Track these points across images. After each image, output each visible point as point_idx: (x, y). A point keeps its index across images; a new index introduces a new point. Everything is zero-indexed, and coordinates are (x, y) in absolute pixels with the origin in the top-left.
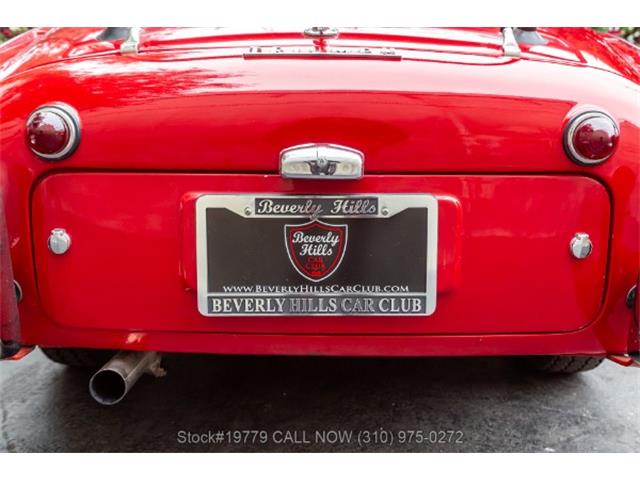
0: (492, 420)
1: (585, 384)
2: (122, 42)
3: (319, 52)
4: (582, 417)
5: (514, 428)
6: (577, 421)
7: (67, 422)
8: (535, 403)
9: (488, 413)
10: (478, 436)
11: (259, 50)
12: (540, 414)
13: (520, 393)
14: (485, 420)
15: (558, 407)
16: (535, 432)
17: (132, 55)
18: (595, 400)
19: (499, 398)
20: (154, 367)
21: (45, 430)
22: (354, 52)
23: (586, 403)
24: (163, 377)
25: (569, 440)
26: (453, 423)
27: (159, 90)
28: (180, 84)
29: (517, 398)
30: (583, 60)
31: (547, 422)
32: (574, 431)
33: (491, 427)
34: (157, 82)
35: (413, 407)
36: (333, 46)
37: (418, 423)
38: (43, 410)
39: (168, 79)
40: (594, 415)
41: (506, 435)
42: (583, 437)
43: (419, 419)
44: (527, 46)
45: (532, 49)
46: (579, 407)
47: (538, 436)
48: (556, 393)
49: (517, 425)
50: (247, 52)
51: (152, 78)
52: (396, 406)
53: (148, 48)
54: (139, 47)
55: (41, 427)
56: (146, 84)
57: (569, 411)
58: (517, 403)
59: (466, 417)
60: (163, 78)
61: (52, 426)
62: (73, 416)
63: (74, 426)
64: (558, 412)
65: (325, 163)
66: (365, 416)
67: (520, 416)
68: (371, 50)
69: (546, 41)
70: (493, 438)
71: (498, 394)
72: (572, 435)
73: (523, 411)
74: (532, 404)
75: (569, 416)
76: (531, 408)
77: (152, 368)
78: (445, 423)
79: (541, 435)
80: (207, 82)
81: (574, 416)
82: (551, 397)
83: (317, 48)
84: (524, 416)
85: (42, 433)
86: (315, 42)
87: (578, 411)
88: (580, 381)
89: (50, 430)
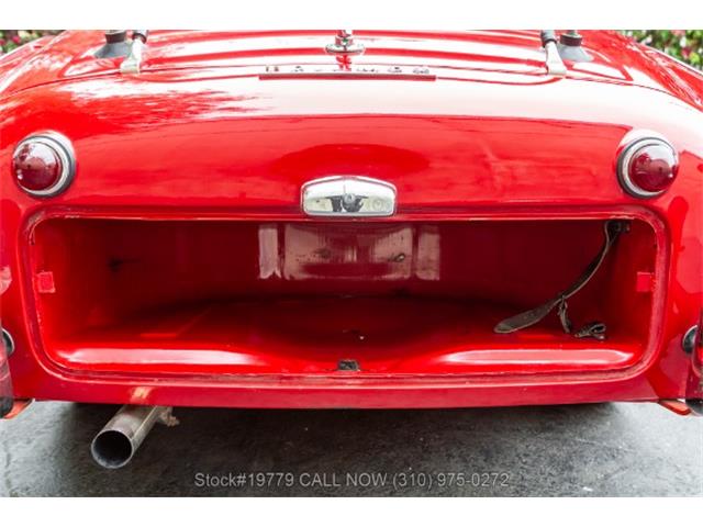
0: (526, 455)
1: (618, 412)
2: (122, 60)
3: (344, 71)
4: (618, 450)
5: (549, 464)
6: (613, 454)
7: (74, 467)
8: (568, 434)
9: (521, 448)
10: (512, 475)
11: (276, 70)
12: (576, 448)
13: (553, 424)
14: (518, 456)
15: (593, 438)
16: (571, 468)
17: (136, 75)
18: (629, 430)
19: (530, 429)
20: (165, 416)
21: (52, 476)
22: (383, 70)
23: (621, 434)
24: (176, 426)
25: (607, 477)
26: (485, 461)
27: (168, 115)
28: (192, 108)
29: (550, 429)
30: (629, 78)
31: (582, 457)
32: (611, 466)
33: (525, 463)
34: (166, 106)
35: (442, 442)
36: (358, 64)
37: (448, 460)
38: (49, 452)
39: (180, 101)
40: (630, 447)
41: (542, 474)
42: (621, 473)
43: (450, 456)
44: (572, 63)
45: (576, 66)
46: (614, 438)
47: (574, 474)
48: (589, 422)
49: (552, 461)
50: (263, 71)
51: (162, 100)
52: (424, 442)
53: (152, 67)
54: (141, 66)
55: (48, 472)
56: (156, 107)
57: (605, 444)
58: (549, 435)
59: (498, 453)
60: (174, 101)
61: (59, 471)
62: (82, 459)
63: (82, 471)
64: (593, 444)
65: (353, 199)
66: (392, 454)
67: (554, 451)
68: (401, 68)
69: (592, 58)
70: (527, 477)
71: (530, 425)
72: (609, 471)
73: (556, 444)
74: (566, 436)
75: (604, 448)
76: (566, 440)
77: (164, 417)
78: (476, 460)
79: (577, 472)
80: (221, 105)
81: (610, 449)
82: (584, 428)
83: (341, 67)
84: (559, 450)
85: (48, 479)
86: (338, 59)
87: (613, 443)
88: (612, 408)
89: (57, 475)
